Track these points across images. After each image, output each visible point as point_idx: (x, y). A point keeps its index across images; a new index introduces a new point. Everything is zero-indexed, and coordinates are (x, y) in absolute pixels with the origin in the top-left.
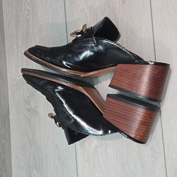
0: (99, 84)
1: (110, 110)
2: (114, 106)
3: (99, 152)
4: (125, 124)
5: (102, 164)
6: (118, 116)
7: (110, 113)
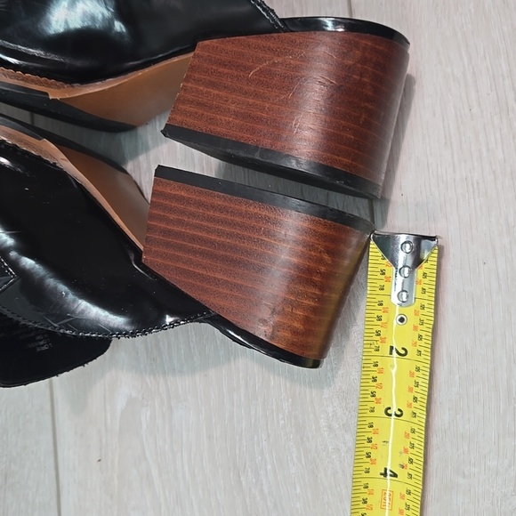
0: (142, 158)
1: (169, 231)
2: (183, 212)
3: (144, 427)
4: (227, 282)
5: (155, 473)
6: (202, 253)
7: (168, 245)
